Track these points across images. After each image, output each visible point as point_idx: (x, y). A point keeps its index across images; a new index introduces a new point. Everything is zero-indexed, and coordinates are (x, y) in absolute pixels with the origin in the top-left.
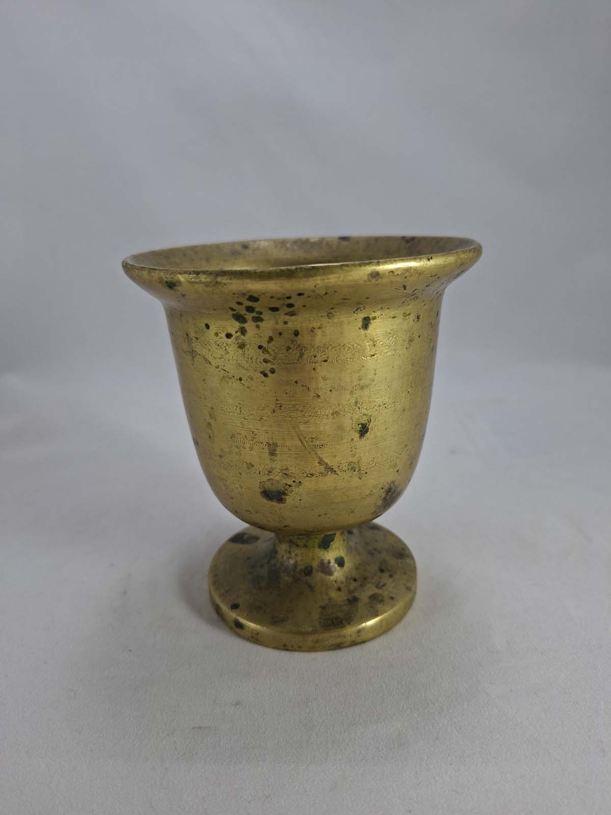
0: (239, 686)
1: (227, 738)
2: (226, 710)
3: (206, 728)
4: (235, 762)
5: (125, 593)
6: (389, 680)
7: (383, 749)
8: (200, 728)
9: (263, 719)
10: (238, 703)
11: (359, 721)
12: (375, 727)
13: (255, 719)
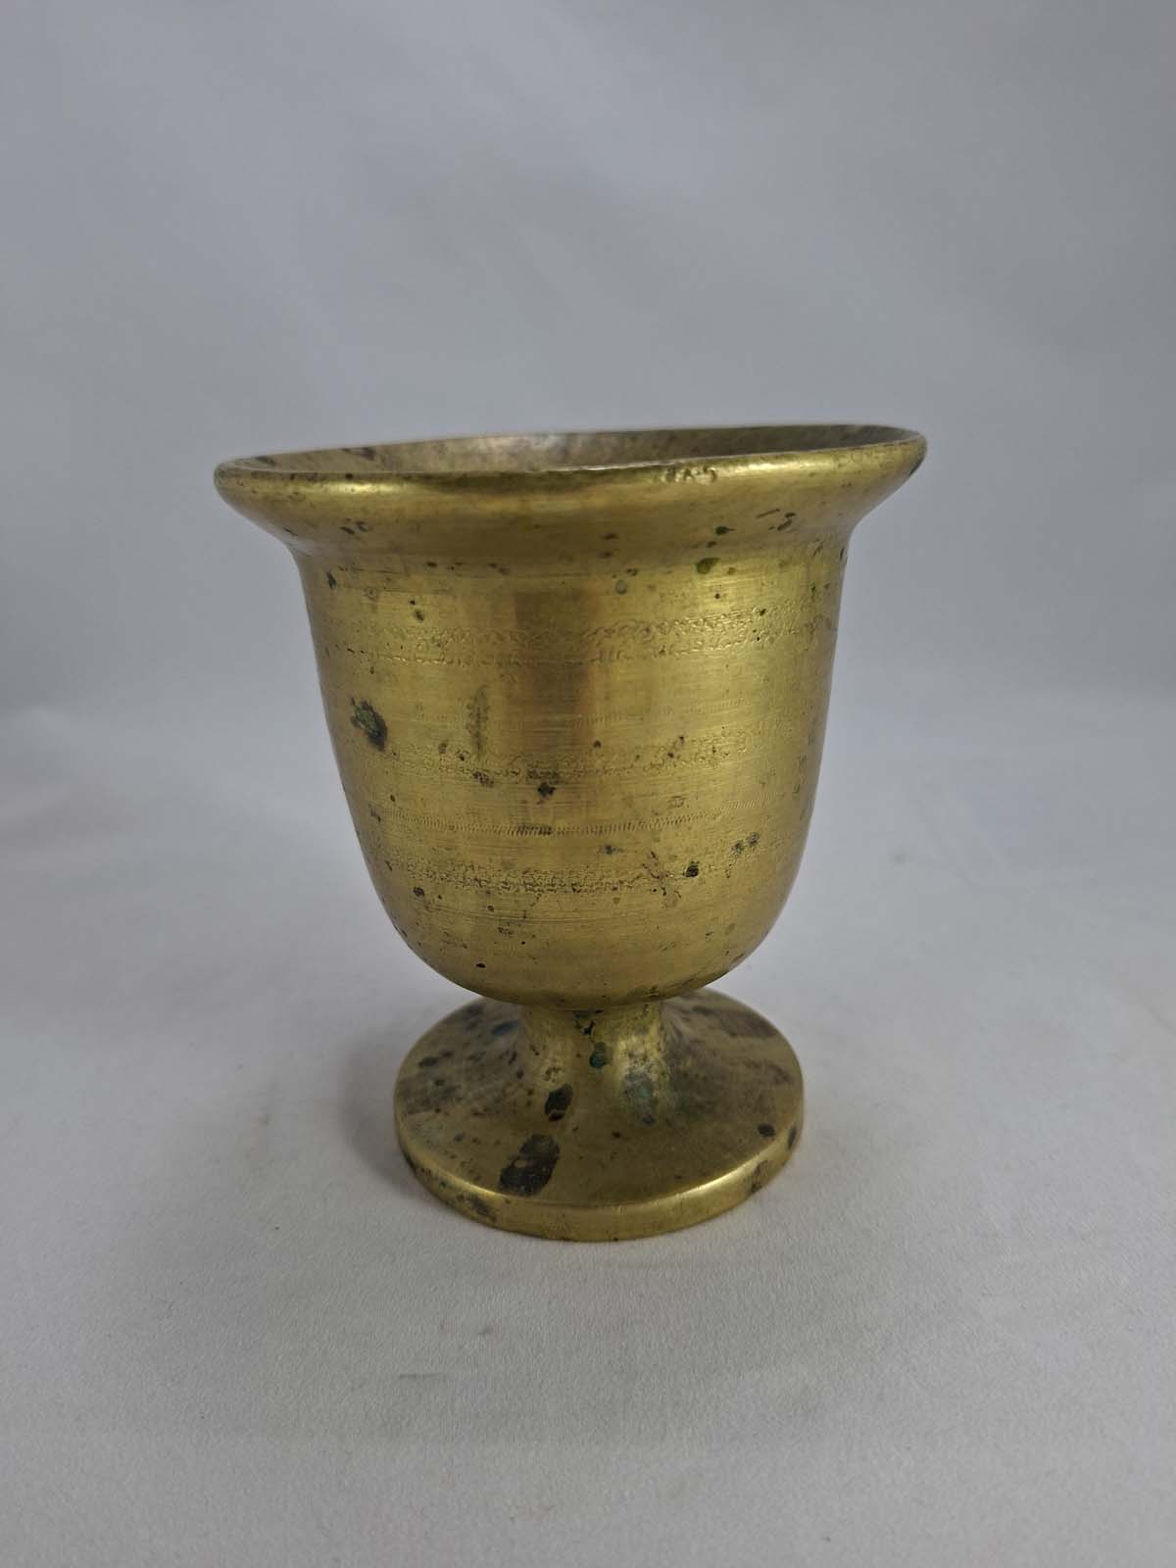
0: (490, 1298)
1: (466, 1397)
2: (466, 1343)
3: (424, 1377)
4: (483, 1442)
5: (266, 1121)
6: (782, 1286)
7: (773, 1418)
8: (414, 1376)
9: (538, 1361)
10: (487, 1331)
11: (726, 1363)
12: (758, 1376)
13: (522, 1360)
